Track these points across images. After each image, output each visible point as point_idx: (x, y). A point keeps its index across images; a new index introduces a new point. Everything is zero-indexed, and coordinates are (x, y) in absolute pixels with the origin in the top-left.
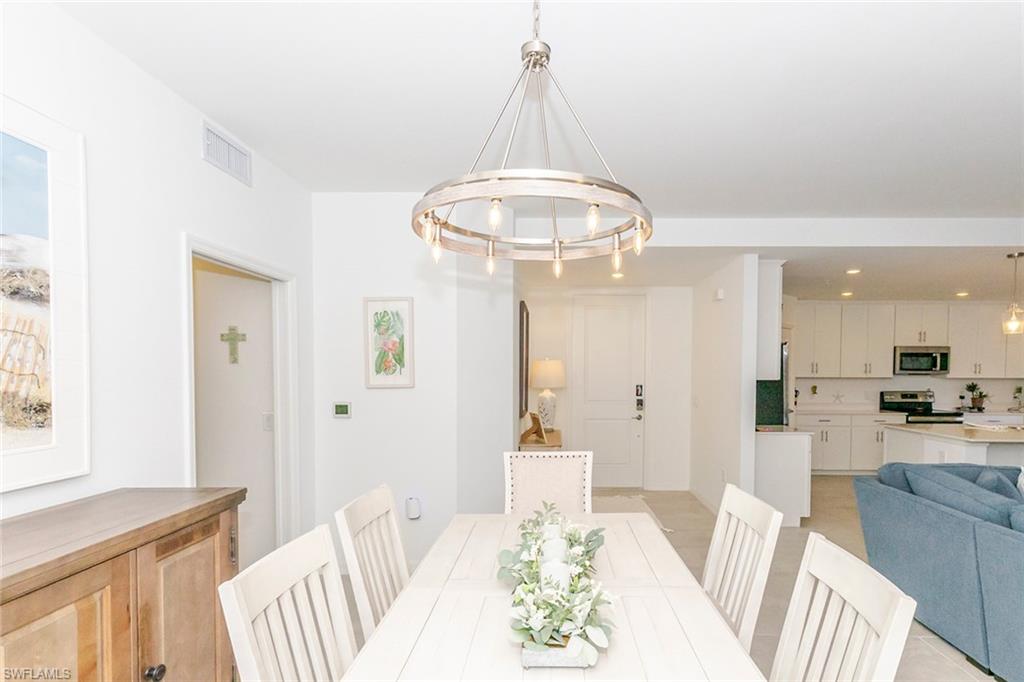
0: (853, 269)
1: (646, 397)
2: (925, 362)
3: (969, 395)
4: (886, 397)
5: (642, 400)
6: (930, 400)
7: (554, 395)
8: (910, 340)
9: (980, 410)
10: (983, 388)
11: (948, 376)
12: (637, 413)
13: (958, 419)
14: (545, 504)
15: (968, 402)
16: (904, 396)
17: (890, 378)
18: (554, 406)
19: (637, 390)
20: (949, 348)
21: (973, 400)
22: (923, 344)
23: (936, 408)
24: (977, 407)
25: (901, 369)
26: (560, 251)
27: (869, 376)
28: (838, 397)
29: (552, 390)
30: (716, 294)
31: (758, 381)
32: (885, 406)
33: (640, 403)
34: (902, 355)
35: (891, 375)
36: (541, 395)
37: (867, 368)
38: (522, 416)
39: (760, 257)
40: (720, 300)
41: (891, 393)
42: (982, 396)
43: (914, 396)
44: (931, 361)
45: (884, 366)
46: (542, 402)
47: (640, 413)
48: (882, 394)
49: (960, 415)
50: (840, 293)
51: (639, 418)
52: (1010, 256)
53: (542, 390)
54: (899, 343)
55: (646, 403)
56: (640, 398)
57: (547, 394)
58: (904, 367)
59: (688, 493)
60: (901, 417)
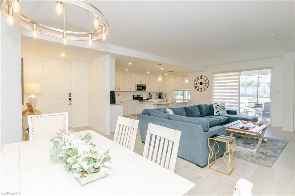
0: (130, 63)
1: (72, 97)
2: (141, 88)
3: (149, 95)
5: (71, 98)
6: (142, 97)
7: (36, 97)
8: (139, 83)
9: (151, 99)
10: (151, 94)
11: (146, 91)
12: (69, 102)
13: (148, 101)
14: (61, 130)
16: (138, 96)
18: (36, 101)
19: (69, 95)
20: (146, 85)
21: (150, 96)
22: (141, 84)
23: (144, 99)
24: (151, 98)
25: (137, 89)
26: (66, 35)
27: (131, 91)
28: (124, 97)
29: (35, 94)
30: (97, 65)
32: (134, 99)
33: (70, 99)
34: (138, 86)
35: (135, 91)
37: (130, 89)
41: (135, 95)
43: (140, 96)
44: (141, 87)
45: (134, 89)
46: (31, 99)
47: (70, 102)
48: (133, 95)
49: (148, 100)
50: (125, 70)
51: (70, 104)
52: (159, 64)
53: (30, 95)
54: (137, 83)
55: (73, 99)
56: (70, 97)
57: (33, 96)
59: (87, 126)
60: (138, 101)
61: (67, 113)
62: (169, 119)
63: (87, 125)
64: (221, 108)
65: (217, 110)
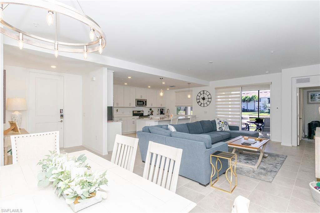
1: (64, 113)
3: (150, 111)
4: (134, 112)
5: (63, 115)
6: (143, 113)
7: (20, 114)
8: (139, 98)
9: (152, 115)
10: (153, 109)
11: (147, 107)
12: (60, 120)
13: (149, 117)
14: (51, 152)
15: (150, 113)
16: (138, 112)
17: (135, 107)
18: (21, 118)
19: (61, 111)
20: (146, 100)
21: (151, 112)
22: (142, 99)
23: (144, 115)
25: (137, 105)
27: (130, 106)
28: (123, 113)
29: (19, 111)
30: (93, 78)
31: (108, 107)
32: (134, 115)
33: (62, 116)
34: (138, 101)
36: (13, 113)
37: (130, 104)
38: (4, 122)
39: (108, 69)
40: (94, 81)
41: (135, 111)
42: (153, 111)
43: (140, 112)
44: (141, 103)
45: (134, 104)
46: (14, 116)
47: (62, 119)
48: (133, 111)
50: (124, 83)
51: (62, 121)
54: (137, 98)
55: (65, 116)
57: (17, 113)
58: (138, 104)
60: (138, 117)
61: (58, 132)
62: (171, 136)
63: (81, 145)
64: (224, 124)
65: (219, 126)
